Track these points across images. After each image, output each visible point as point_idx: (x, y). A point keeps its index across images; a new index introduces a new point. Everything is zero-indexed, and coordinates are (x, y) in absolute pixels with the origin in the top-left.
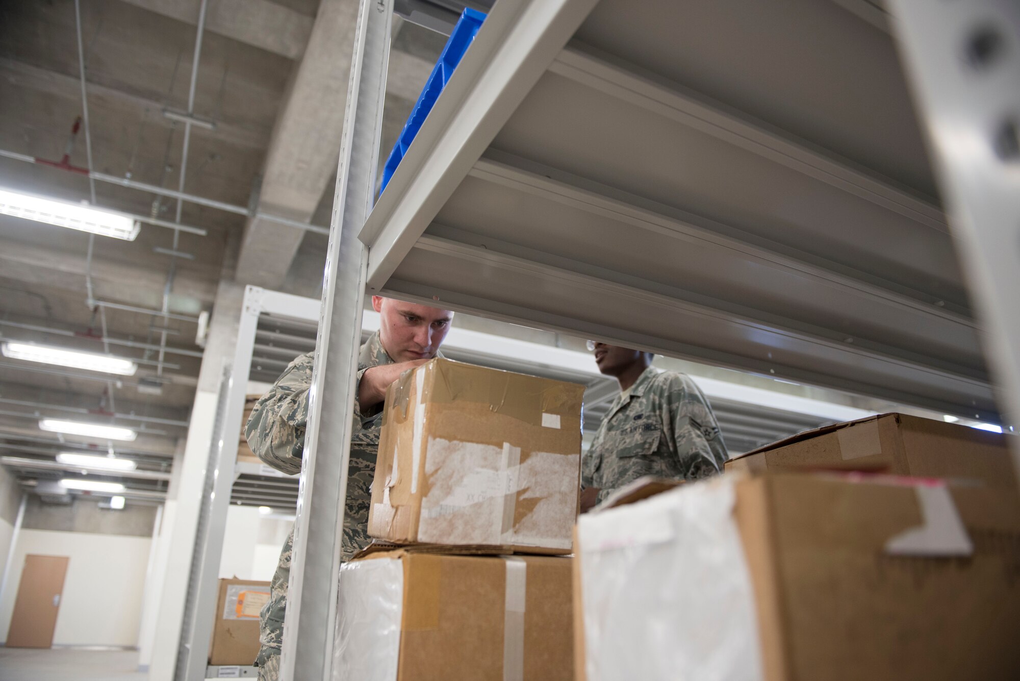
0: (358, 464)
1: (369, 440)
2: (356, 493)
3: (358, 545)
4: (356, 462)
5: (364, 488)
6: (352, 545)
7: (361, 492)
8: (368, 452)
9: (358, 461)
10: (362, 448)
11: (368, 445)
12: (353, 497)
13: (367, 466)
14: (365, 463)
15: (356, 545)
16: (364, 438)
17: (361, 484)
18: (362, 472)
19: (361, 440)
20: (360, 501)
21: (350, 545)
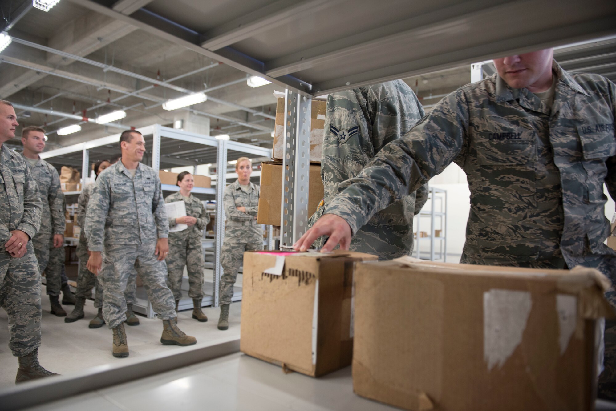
0: (510, 178)
1: (517, 162)
2: (512, 200)
3: (521, 235)
4: (508, 178)
5: (517, 195)
6: (516, 235)
7: (515, 199)
8: (517, 169)
9: (510, 176)
10: (512, 167)
11: (518, 165)
12: (510, 202)
13: (518, 180)
14: (516, 178)
15: (519, 235)
16: (514, 161)
17: (514, 193)
18: (514, 185)
19: (512, 162)
20: (516, 205)
21: (514, 235)
